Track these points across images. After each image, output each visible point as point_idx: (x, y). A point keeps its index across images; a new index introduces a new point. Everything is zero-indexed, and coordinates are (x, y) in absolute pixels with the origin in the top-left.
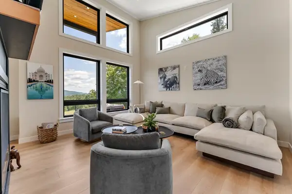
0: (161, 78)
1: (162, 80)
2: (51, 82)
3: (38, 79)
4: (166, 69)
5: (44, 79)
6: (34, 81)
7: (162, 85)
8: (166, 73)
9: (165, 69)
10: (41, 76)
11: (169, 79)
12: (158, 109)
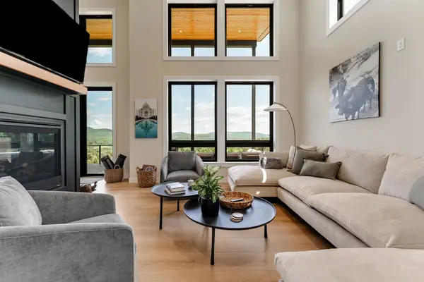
0: (334, 92)
1: (337, 94)
2: (155, 118)
3: (143, 116)
4: (345, 65)
5: (149, 116)
6: (141, 118)
7: (337, 107)
8: (345, 75)
9: (343, 66)
10: (146, 112)
11: (353, 89)
12: (308, 164)
